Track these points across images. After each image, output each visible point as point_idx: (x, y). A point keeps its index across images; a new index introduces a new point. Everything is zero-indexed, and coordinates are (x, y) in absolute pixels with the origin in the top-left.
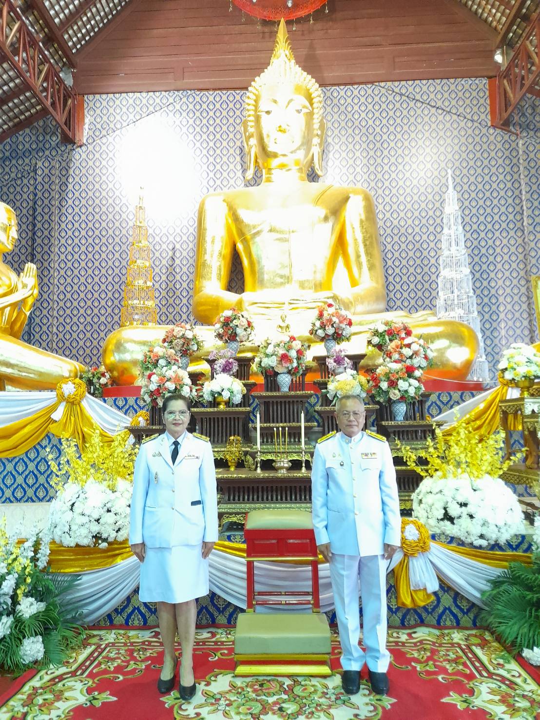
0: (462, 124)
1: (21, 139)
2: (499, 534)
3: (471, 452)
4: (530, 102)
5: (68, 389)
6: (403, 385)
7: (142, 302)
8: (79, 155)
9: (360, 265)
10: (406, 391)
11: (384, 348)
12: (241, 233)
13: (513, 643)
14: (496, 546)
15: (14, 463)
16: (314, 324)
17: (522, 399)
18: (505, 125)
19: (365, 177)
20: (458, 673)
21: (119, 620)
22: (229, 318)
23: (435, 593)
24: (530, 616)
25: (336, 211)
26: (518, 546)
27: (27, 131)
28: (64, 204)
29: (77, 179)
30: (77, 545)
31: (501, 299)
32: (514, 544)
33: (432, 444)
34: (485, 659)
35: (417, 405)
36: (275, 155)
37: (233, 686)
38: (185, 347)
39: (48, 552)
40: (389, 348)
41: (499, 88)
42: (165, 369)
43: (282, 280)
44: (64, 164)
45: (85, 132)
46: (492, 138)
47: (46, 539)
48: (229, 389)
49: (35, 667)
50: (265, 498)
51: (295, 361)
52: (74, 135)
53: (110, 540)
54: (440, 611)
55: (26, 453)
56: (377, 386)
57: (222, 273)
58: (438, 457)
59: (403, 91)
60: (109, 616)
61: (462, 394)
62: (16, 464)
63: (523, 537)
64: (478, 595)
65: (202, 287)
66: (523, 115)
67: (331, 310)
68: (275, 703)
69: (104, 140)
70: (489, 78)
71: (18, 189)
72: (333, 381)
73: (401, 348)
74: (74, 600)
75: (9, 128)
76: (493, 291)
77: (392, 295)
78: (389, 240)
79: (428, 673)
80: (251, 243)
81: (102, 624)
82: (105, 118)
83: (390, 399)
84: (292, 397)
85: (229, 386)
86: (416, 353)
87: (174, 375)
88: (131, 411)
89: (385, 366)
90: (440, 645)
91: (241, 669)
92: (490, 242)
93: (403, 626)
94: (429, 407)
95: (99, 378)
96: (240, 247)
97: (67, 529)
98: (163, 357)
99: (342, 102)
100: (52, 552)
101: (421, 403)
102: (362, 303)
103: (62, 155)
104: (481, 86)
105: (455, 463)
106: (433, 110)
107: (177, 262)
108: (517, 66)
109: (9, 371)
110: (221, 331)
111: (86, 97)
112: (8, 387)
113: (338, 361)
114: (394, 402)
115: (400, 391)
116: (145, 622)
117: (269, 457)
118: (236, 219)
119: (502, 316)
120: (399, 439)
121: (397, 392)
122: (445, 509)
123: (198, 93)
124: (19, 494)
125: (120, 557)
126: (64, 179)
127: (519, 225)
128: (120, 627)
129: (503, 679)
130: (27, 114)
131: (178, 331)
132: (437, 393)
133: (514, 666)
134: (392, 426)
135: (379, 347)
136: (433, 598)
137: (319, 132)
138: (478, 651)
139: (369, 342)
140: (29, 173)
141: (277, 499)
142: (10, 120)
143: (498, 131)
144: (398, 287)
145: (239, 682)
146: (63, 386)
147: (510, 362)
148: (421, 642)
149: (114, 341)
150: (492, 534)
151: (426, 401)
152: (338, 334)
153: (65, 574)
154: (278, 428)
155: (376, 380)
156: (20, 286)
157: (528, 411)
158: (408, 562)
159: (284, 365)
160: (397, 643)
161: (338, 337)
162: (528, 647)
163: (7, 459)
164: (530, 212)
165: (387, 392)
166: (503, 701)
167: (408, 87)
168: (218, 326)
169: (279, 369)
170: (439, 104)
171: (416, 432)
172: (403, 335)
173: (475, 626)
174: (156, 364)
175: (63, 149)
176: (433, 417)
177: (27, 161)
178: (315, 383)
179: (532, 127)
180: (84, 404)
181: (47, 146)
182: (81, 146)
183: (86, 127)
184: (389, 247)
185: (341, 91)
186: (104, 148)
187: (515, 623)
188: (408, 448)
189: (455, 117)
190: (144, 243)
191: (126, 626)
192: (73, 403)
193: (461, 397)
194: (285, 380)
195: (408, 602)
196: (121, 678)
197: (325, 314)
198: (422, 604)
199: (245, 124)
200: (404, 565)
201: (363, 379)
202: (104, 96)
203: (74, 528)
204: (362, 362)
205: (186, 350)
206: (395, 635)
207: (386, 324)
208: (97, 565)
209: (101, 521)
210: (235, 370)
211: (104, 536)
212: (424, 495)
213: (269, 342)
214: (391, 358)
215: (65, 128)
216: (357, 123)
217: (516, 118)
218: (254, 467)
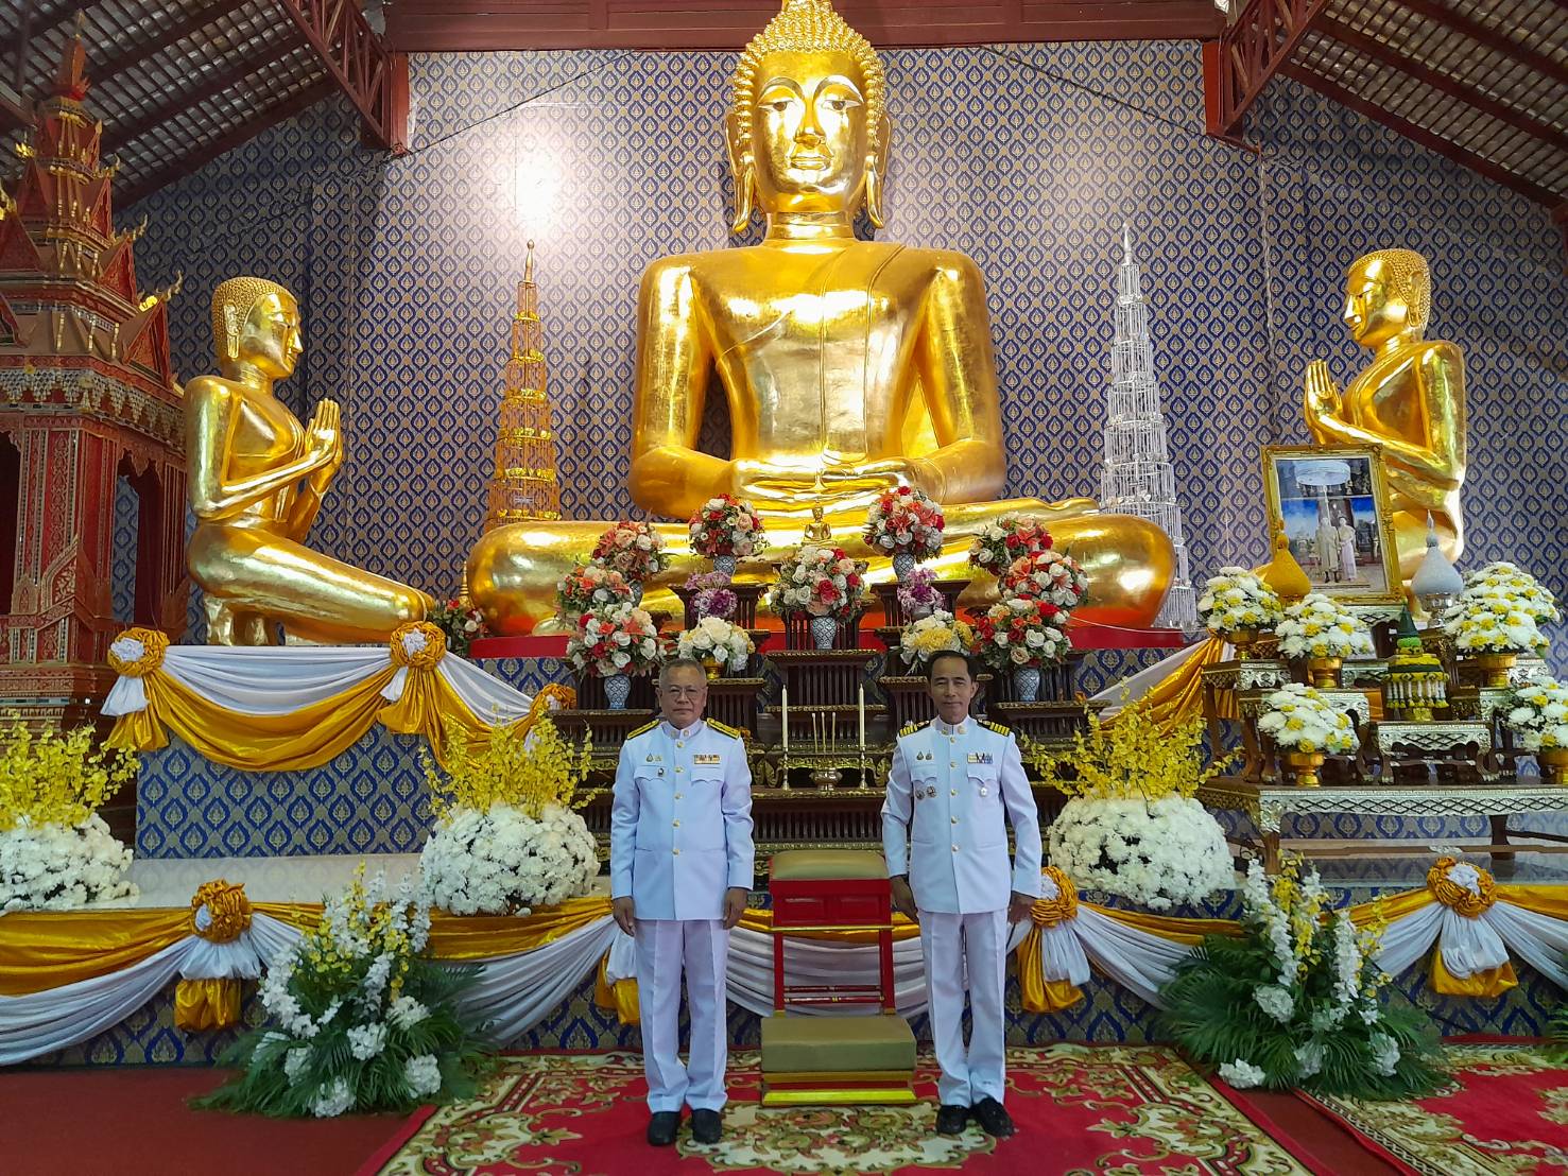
0: (1152, 129)
1: (279, 137)
2: (1190, 889)
3: (1147, 752)
4: (1280, 90)
5: (414, 641)
6: (1034, 638)
7: (531, 471)
8: (398, 172)
9: (955, 404)
10: (1040, 649)
11: (1002, 570)
12: (727, 340)
13: (1206, 1058)
14: (1185, 908)
15: (309, 780)
16: (874, 526)
17: (1237, 663)
18: (1232, 132)
19: (966, 227)
20: (1117, 1098)
21: (550, 1039)
22: (718, 512)
23: (1082, 987)
24: (1233, 1017)
25: (909, 298)
26: (1221, 909)
27: (292, 122)
28: (367, 271)
29: (394, 221)
30: (480, 913)
31: (1224, 469)
32: (1215, 906)
33: (1082, 741)
34: (1160, 1083)
35: (1060, 673)
36: (793, 189)
37: (761, 1119)
38: (637, 565)
39: (428, 925)
40: (1011, 570)
41: (1223, 60)
42: (609, 607)
43: (806, 432)
44: (367, 191)
45: (410, 131)
46: (1208, 158)
47: (424, 903)
48: (725, 645)
49: (431, 1104)
50: (797, 832)
51: (844, 594)
52: (389, 133)
53: (534, 902)
54: (1092, 1019)
55: (332, 762)
56: (990, 641)
57: (688, 416)
58: (1093, 763)
59: (1040, 63)
60: (532, 1034)
61: (1142, 653)
62: (314, 781)
63: (1230, 893)
64: (1154, 989)
65: (648, 443)
66: (1268, 113)
67: (906, 500)
68: (831, 1137)
69: (448, 144)
70: (1204, 40)
71: (275, 239)
72: (910, 631)
73: (1032, 572)
74: (475, 1005)
75: (255, 116)
76: (1209, 454)
77: (1016, 459)
78: (1011, 351)
79: (1068, 1099)
80: (745, 360)
81: (520, 1047)
82: (450, 101)
83: (1012, 663)
84: (836, 658)
85: (725, 639)
86: (1058, 581)
87: (627, 620)
88: (532, 684)
89: (1005, 604)
90: (1091, 1067)
91: (772, 1097)
92: (1204, 360)
93: (1030, 1043)
94: (1083, 677)
95: (463, 622)
96: (725, 367)
97: (462, 886)
98: (601, 586)
99: (921, 79)
100: (435, 925)
101: (1067, 670)
102: (960, 478)
103: (362, 173)
104: (1188, 56)
105: (1120, 773)
106: (1097, 101)
107: (596, 388)
108: (1256, 21)
109: (295, 607)
110: (704, 537)
111: (411, 57)
112: (291, 638)
113: (920, 593)
114: (1019, 667)
115: (1028, 649)
116: (594, 1041)
117: (802, 764)
118: (718, 312)
119: (1225, 502)
120: (1027, 732)
121: (1023, 650)
122: (1102, 848)
123: (636, 54)
124: (319, 840)
125: (550, 933)
126: (366, 221)
127: (1258, 326)
128: (552, 1051)
129: (1185, 1104)
130: (292, 89)
131: (624, 536)
132: (1097, 652)
133: (1205, 1090)
134: (1015, 711)
135: (993, 567)
136: (1080, 995)
137: (877, 143)
138: (1152, 1074)
139: (974, 559)
140: (296, 207)
141: (818, 835)
142: (259, 100)
143: (1220, 144)
144: (1028, 443)
145: (770, 1114)
146: (403, 635)
147: (1216, 599)
148: (1060, 1062)
149: (492, 552)
150: (1178, 887)
151: (1074, 668)
152: (918, 543)
153: (457, 962)
154: (818, 714)
155: (987, 629)
156: (309, 444)
157: (1246, 683)
158: (1040, 936)
159: (825, 601)
160: (1020, 1065)
161: (919, 549)
162: (1229, 1062)
163: (296, 772)
164: (1278, 303)
165: (1007, 651)
166: (1181, 1128)
167: (1052, 55)
168: (697, 526)
169: (816, 610)
170: (1108, 88)
171: (1057, 721)
172: (1036, 547)
173: (1149, 1040)
174: (589, 599)
175: (365, 160)
176: (1089, 695)
177: (292, 183)
178: (876, 634)
179: (1284, 138)
180: (442, 670)
181: (333, 153)
182: (401, 156)
183: (413, 117)
184: (1011, 365)
185: (920, 58)
186: (448, 159)
187: (1210, 1026)
188: (1042, 747)
189: (1138, 115)
190: (536, 355)
191: (562, 1049)
192: (421, 668)
193: (1140, 658)
194: (826, 628)
195: (1039, 1000)
196: (579, 1113)
197: (896, 507)
198: (1062, 1004)
199: (733, 122)
200: (1034, 941)
201: (964, 627)
202: (448, 57)
203: (474, 882)
204: (963, 594)
205: (638, 573)
206: (1017, 1054)
207: (1006, 526)
208: (511, 947)
209: (520, 870)
210: (731, 610)
211: (526, 895)
212: (1069, 828)
213: (797, 560)
214: (1013, 588)
215: (373, 121)
216: (949, 122)
217: (1255, 121)
218: (774, 781)
